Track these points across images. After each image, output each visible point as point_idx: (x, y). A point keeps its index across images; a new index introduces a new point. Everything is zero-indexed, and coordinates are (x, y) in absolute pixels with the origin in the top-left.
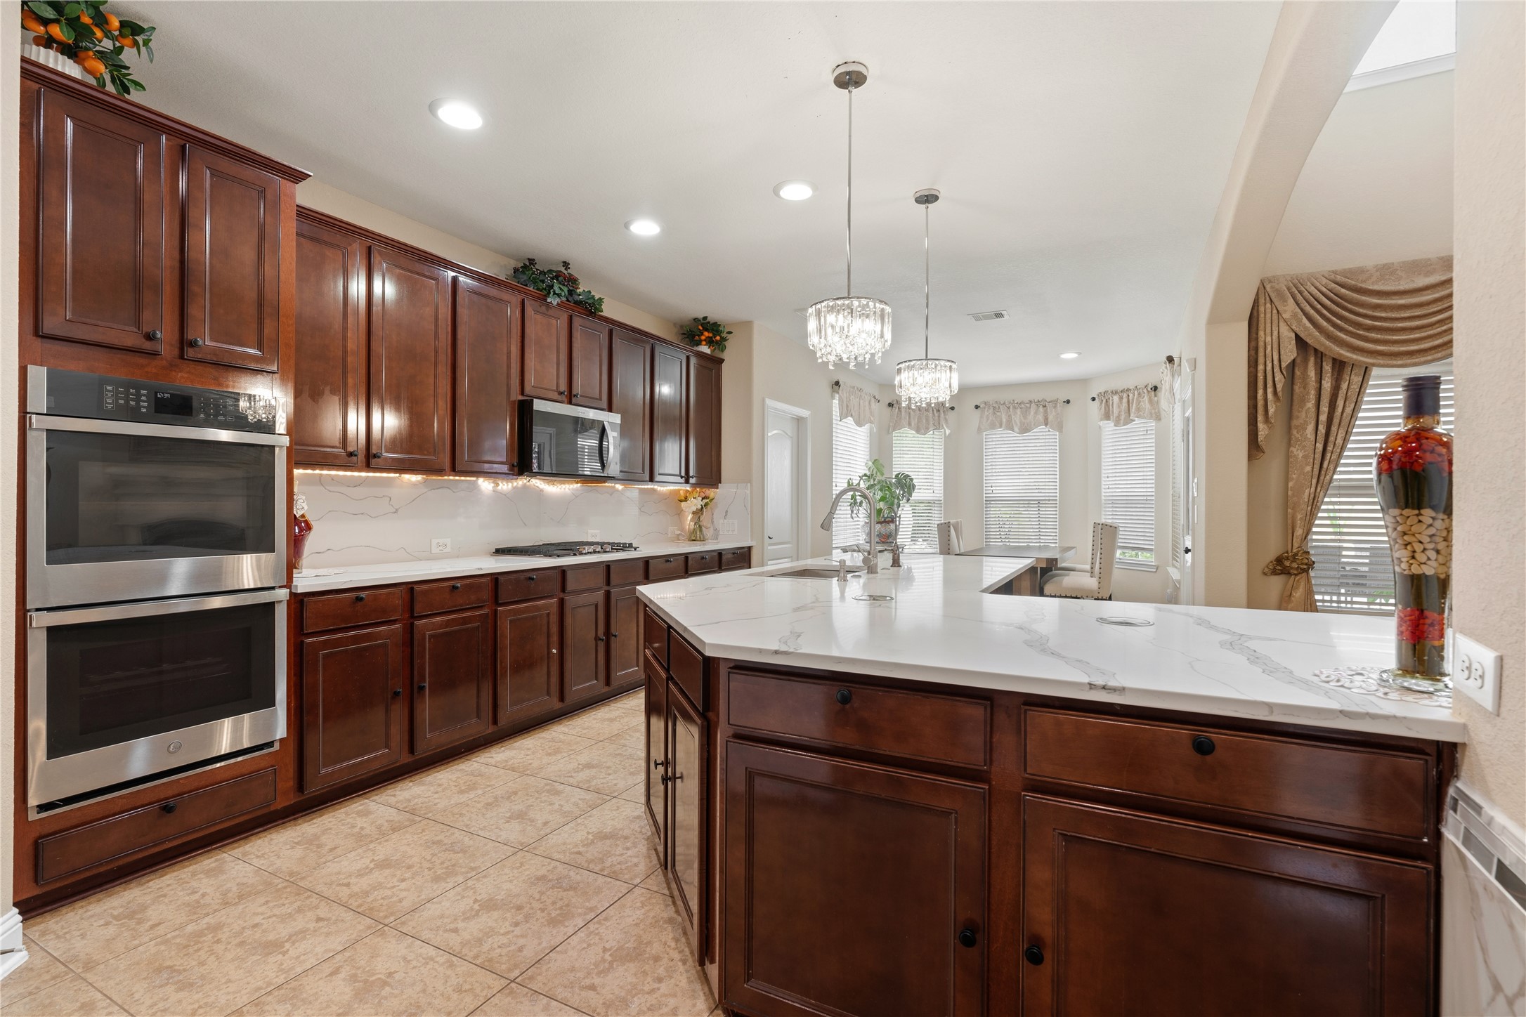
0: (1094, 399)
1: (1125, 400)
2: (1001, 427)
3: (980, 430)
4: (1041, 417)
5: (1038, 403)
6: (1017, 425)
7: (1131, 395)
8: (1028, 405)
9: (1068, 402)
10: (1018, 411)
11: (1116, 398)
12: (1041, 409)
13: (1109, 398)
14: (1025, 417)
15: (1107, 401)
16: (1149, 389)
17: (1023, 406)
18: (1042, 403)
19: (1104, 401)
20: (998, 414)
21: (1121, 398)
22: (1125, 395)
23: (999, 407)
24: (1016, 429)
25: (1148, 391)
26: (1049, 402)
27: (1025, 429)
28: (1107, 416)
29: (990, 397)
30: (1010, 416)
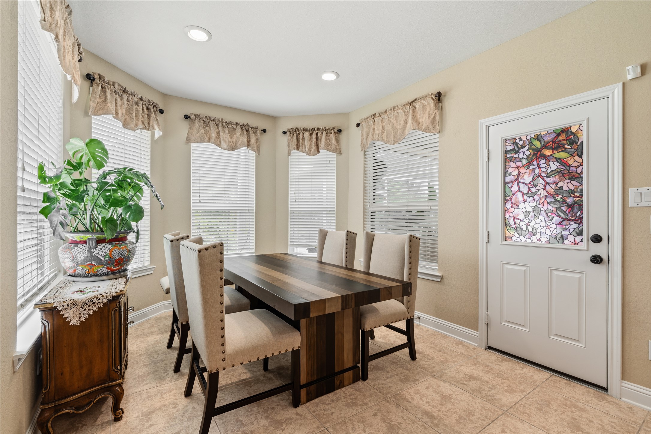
0: (284, 133)
1: (314, 136)
2: (209, 142)
3: (189, 141)
4: (245, 139)
5: (243, 126)
6: (225, 142)
7: (319, 134)
8: (235, 127)
9: (264, 131)
10: (227, 130)
11: (307, 134)
12: (245, 133)
13: (299, 134)
14: (231, 138)
15: (297, 136)
16: (336, 131)
17: (230, 126)
18: (246, 127)
19: (295, 135)
20: (207, 128)
21: (311, 135)
22: (314, 133)
23: (208, 122)
24: (224, 145)
25: (335, 132)
26: (251, 128)
27: (232, 148)
28: (298, 148)
29: (203, 111)
30: (218, 133)
